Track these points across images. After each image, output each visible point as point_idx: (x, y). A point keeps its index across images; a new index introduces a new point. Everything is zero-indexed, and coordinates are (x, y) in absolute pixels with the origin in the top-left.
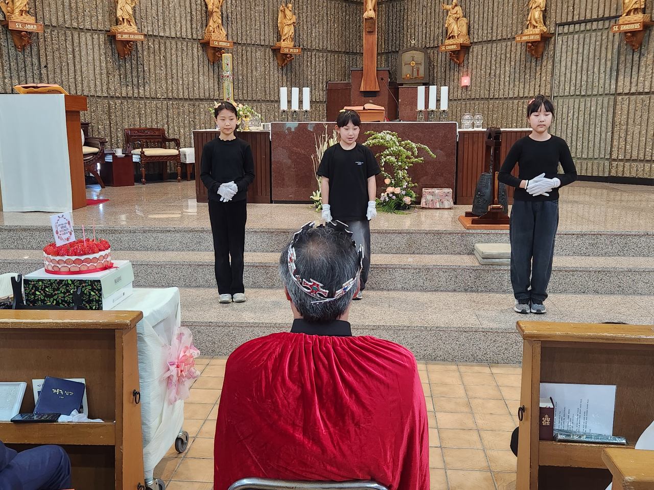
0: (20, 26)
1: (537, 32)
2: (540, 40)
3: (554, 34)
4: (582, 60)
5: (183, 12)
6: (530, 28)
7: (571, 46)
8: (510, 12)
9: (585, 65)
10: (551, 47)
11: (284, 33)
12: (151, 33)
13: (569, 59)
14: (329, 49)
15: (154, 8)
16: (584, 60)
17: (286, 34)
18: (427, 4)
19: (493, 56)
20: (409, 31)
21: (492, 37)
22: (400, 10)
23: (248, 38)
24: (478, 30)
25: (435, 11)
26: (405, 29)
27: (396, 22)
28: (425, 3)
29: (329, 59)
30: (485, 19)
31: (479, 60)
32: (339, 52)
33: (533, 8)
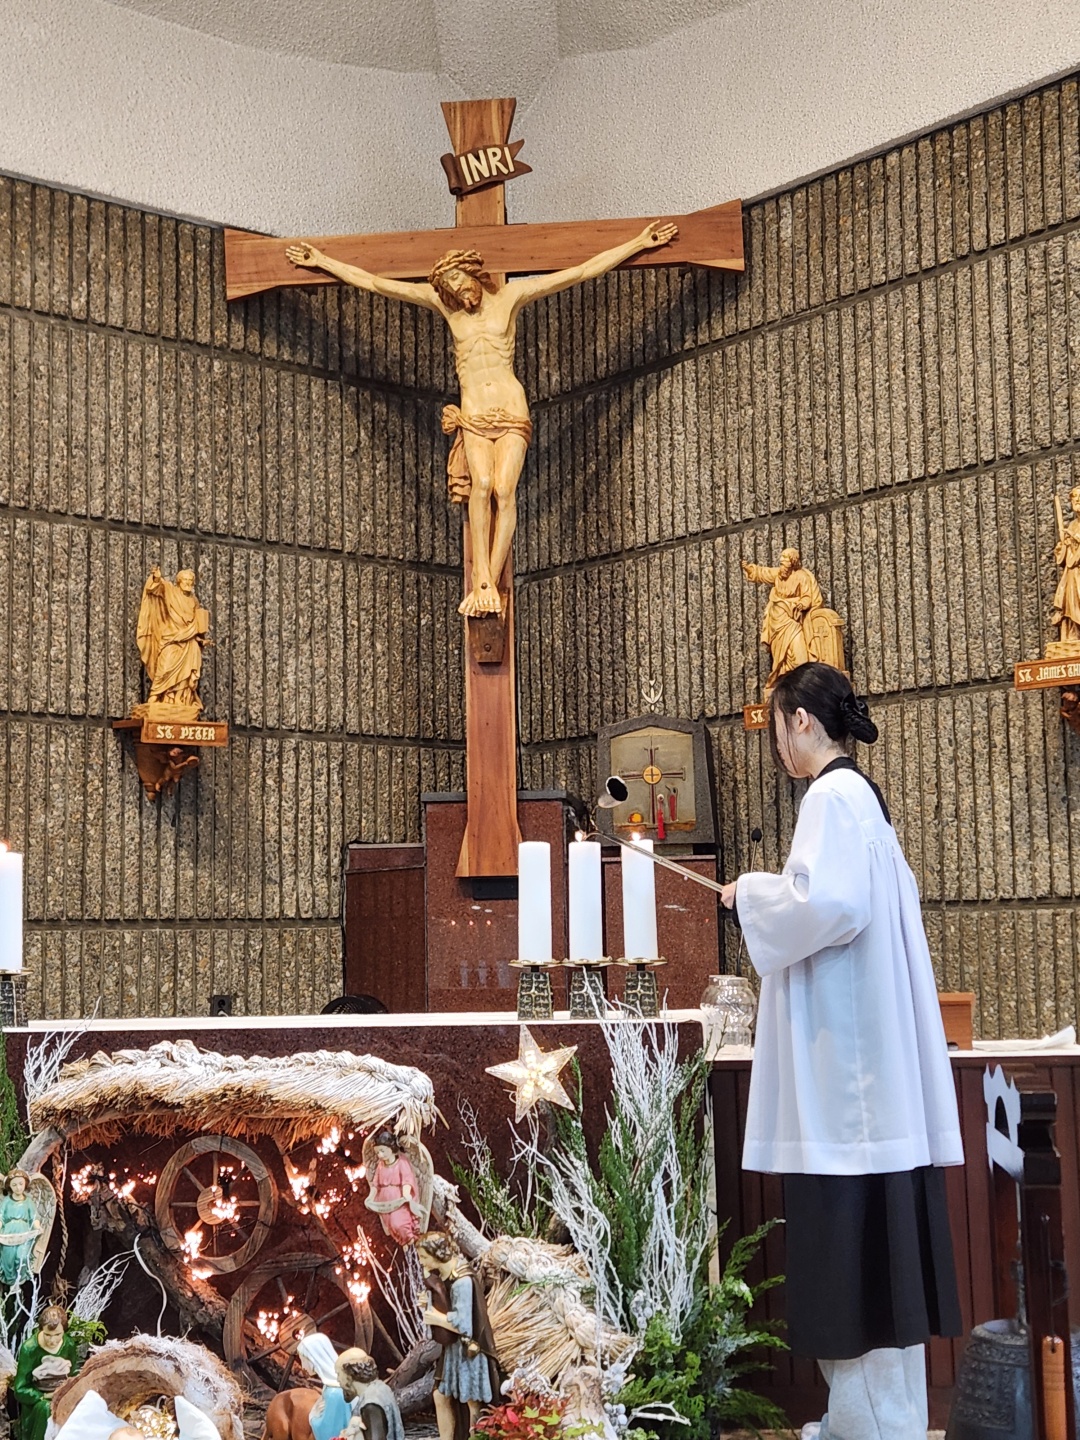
6: (1068, 639)
8: (992, 586)
17: (167, 676)
18: (701, 569)
19: (944, 742)
20: (645, 661)
21: (934, 675)
22: (613, 590)
23: (18, 693)
24: (883, 649)
25: (728, 590)
26: (632, 653)
27: (600, 635)
28: (694, 566)
29: (352, 762)
30: (904, 613)
31: (893, 759)
32: (399, 739)
33: (1069, 564)
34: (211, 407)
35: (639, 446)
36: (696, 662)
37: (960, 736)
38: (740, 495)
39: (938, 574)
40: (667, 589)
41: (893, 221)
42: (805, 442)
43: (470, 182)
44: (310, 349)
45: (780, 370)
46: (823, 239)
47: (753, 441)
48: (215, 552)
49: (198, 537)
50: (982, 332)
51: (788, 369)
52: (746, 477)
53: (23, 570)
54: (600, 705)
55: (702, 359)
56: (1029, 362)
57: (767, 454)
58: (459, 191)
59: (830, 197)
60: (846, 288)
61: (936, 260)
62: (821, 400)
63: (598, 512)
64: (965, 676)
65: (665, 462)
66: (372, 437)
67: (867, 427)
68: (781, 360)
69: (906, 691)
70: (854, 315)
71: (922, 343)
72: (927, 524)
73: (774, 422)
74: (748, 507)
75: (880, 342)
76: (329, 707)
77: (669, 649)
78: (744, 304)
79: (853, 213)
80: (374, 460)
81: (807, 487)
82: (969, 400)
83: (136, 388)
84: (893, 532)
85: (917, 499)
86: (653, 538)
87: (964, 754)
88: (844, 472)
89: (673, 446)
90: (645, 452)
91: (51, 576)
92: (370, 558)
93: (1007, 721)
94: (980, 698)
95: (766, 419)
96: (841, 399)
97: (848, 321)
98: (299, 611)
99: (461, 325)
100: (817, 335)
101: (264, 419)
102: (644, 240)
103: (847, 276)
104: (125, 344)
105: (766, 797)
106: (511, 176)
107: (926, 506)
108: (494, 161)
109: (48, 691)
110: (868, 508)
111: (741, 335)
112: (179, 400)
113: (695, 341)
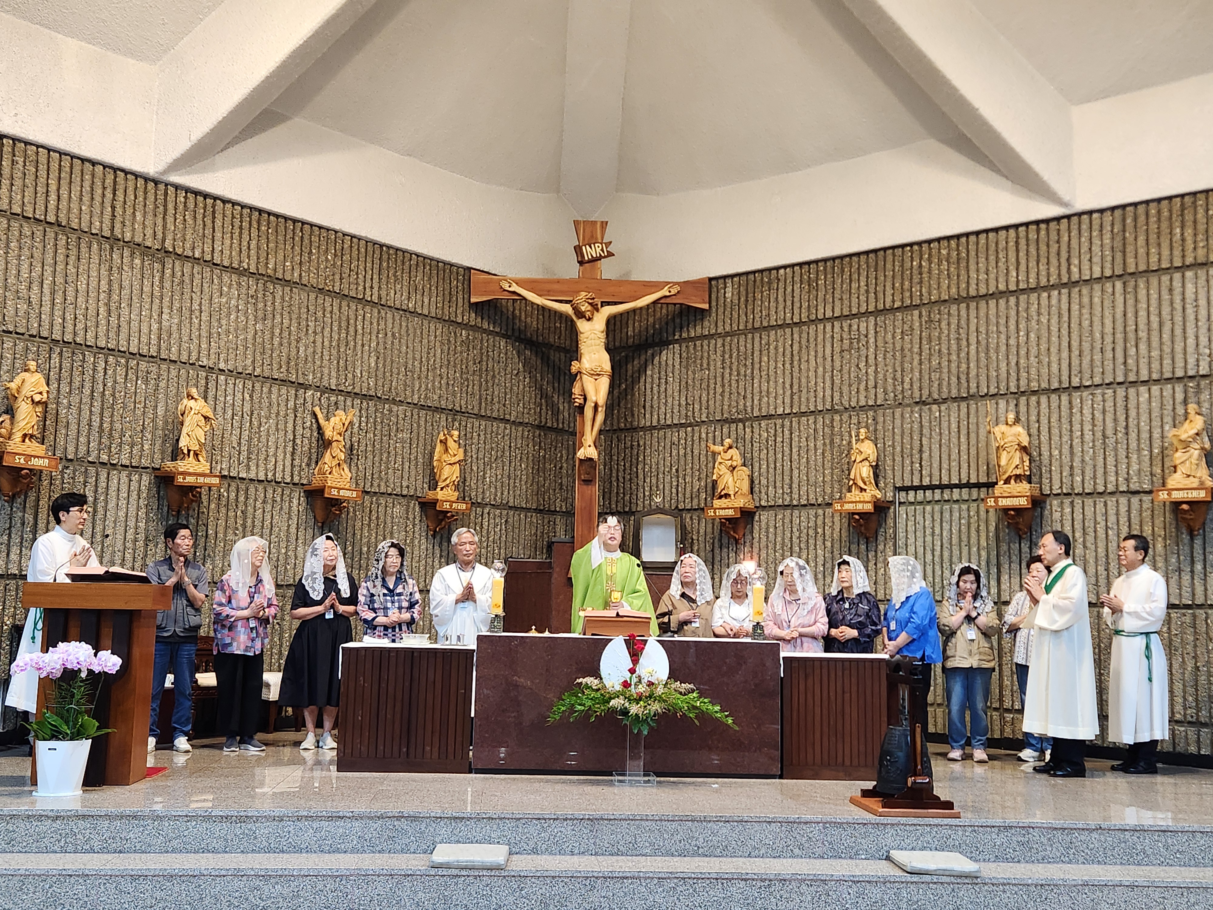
0: (22, 461)
1: (867, 499)
2: (873, 511)
3: (892, 502)
4: (942, 546)
5: (281, 440)
6: (855, 491)
7: (922, 522)
8: (820, 464)
9: (946, 554)
10: (890, 522)
11: (443, 477)
12: (226, 473)
13: (920, 543)
14: (511, 504)
15: (236, 432)
16: (944, 547)
17: (446, 479)
18: (679, 441)
19: (795, 530)
20: (648, 480)
21: (791, 500)
22: (632, 446)
23: (382, 484)
24: (768, 487)
25: (692, 452)
26: (641, 476)
27: (624, 465)
28: (675, 439)
29: (510, 520)
30: (779, 472)
31: (770, 535)
32: (528, 510)
33: (858, 461)
34: (461, 353)
35: (649, 380)
36: (675, 484)
37: (802, 528)
38: (701, 409)
39: (795, 456)
40: (661, 448)
41: (781, 299)
42: (734, 390)
43: (586, 258)
44: (500, 325)
45: (723, 356)
46: (747, 301)
47: (708, 386)
48: (460, 420)
49: (454, 412)
50: (820, 355)
51: (727, 356)
52: (704, 402)
53: (387, 428)
54: (623, 498)
55: (684, 345)
56: (841, 371)
57: (715, 393)
58: (581, 263)
59: (751, 283)
60: (757, 325)
61: (800, 319)
62: (742, 372)
63: (626, 408)
64: (806, 502)
65: (662, 389)
66: (524, 367)
67: (764, 388)
68: (724, 352)
69: (778, 506)
70: (761, 338)
71: (792, 355)
72: (791, 434)
73: (719, 379)
74: (704, 415)
75: (772, 351)
76: (502, 494)
77: (661, 476)
78: (706, 323)
79: (762, 292)
80: (525, 378)
81: (734, 410)
82: (813, 383)
83: (432, 344)
84: (775, 435)
85: (787, 423)
86: (655, 423)
87: (804, 535)
88: (752, 406)
89: (666, 383)
90: (652, 383)
91: (397, 431)
92: (521, 423)
93: (824, 523)
94: (812, 512)
95: (715, 377)
96: (753, 373)
97: (757, 340)
98: (492, 448)
99: (582, 325)
100: (742, 343)
101: (482, 358)
102: (665, 292)
103: (757, 318)
104: (429, 323)
105: (707, 548)
106: (605, 257)
107: (791, 426)
108: (598, 250)
109: (393, 483)
110: (763, 424)
111: (703, 337)
112: (449, 349)
113: (680, 336)
